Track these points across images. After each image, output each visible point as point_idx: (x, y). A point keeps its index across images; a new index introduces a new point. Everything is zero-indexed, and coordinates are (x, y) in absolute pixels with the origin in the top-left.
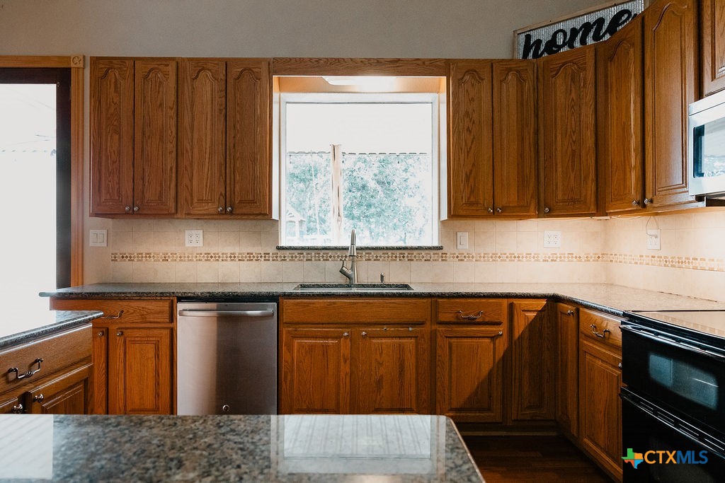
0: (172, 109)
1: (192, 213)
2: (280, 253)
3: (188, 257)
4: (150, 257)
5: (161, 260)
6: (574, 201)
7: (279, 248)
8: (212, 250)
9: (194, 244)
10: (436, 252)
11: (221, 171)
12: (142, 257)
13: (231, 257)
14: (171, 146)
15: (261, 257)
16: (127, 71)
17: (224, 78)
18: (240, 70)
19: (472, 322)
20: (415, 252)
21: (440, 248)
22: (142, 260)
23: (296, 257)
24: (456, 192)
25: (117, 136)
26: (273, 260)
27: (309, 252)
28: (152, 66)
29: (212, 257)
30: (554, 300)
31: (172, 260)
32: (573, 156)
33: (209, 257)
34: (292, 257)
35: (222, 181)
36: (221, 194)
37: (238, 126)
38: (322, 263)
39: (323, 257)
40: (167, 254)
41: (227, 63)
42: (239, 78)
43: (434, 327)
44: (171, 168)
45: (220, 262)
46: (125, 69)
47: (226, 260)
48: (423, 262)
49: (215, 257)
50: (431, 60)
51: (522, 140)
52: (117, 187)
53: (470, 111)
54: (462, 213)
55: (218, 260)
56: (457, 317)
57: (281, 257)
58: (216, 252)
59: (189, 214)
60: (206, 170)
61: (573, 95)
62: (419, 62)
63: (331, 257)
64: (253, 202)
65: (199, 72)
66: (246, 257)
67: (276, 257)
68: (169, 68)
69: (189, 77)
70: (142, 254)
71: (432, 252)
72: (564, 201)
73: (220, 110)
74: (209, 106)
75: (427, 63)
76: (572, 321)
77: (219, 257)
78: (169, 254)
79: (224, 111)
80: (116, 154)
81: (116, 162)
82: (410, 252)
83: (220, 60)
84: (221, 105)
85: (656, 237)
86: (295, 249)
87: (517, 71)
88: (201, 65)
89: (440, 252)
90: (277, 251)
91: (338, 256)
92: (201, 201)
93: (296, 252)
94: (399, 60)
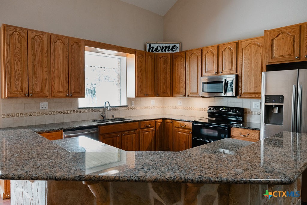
0: (46, 54)
1: (55, 96)
2: (79, 110)
3: (41, 114)
4: (23, 115)
5: (28, 116)
6: (165, 93)
7: (79, 108)
8: (52, 110)
9: (44, 108)
10: (126, 107)
11: (67, 80)
12: (19, 115)
13: (60, 113)
14: (46, 69)
15: (72, 112)
16: (24, 34)
17: (67, 44)
18: (74, 42)
19: (148, 127)
20: (121, 108)
21: (128, 106)
22: (19, 116)
23: (85, 111)
24: (137, 90)
25: (20, 63)
26: (76, 113)
27: (89, 109)
28: (36, 34)
29: (52, 113)
30: (164, 119)
31: (34, 116)
32: (165, 81)
33: (50, 113)
34: (83, 111)
35: (67, 84)
36: (67, 89)
37: (73, 64)
38: (93, 113)
39: (94, 110)
40: (31, 113)
41: (68, 38)
42: (73, 45)
43: (140, 130)
44: (46, 78)
45: (56, 115)
46: (23, 33)
47: (58, 114)
48: (123, 110)
49: (53, 113)
50: (131, 49)
51: (152, 75)
52: (20, 85)
53: (141, 66)
54: (139, 96)
55: (55, 114)
56: (145, 126)
57: (79, 111)
58: (54, 111)
59: (54, 97)
60: (61, 80)
61: (165, 65)
62: (128, 49)
63: (96, 110)
64: (79, 92)
65: (57, 40)
66: (66, 112)
67: (78, 112)
68: (44, 37)
69: (53, 42)
70: (19, 114)
71: (125, 107)
72: (162, 93)
73: (66, 57)
74: (62, 55)
75: (130, 50)
76: (172, 124)
77: (55, 113)
78: (32, 113)
79: (68, 57)
80: (19, 71)
81: (19, 74)
82: (119, 107)
83: (66, 37)
84: (67, 55)
85: (181, 102)
86: (85, 108)
87: (151, 56)
88: (58, 38)
89: (127, 107)
90: (78, 109)
91: (99, 110)
92: (59, 92)
93: (85, 109)
94: (123, 47)
